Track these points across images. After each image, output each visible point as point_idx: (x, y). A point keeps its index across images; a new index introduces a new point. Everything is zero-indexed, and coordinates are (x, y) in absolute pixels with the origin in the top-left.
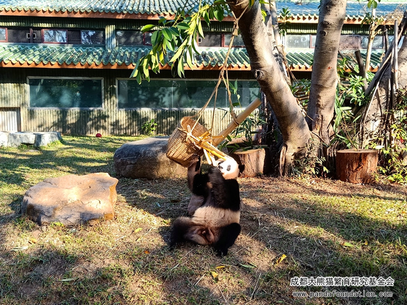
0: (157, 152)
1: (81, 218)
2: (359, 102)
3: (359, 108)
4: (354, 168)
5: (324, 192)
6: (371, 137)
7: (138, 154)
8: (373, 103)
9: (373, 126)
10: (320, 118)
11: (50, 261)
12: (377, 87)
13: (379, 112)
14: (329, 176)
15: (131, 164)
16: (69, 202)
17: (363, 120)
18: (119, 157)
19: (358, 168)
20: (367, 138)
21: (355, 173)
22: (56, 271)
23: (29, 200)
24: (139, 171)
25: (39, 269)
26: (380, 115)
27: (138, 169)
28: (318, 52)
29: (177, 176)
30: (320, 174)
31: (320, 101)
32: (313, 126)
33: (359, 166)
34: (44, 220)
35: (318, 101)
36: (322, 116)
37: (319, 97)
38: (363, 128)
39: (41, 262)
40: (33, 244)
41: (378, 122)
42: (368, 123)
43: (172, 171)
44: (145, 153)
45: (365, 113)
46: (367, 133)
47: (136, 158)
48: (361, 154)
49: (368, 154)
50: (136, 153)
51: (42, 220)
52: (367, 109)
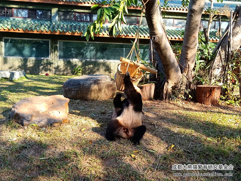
0: (91, 84)
1: (48, 121)
2: (209, 58)
3: (209, 61)
4: (207, 96)
5: (191, 110)
6: (216, 78)
7: (79, 84)
8: (217, 58)
9: (217, 72)
10: (188, 66)
11: (31, 147)
12: (220, 49)
13: (221, 63)
14: (192, 100)
15: (75, 90)
16: (41, 112)
17: (212, 68)
18: (67, 86)
19: (209, 96)
20: (213, 79)
21: (208, 99)
22: (36, 153)
23: (15, 110)
24: (79, 95)
25: (25, 152)
26: (221, 65)
27: (79, 94)
28: (188, 27)
29: (102, 99)
30: (187, 99)
31: (188, 56)
32: (183, 71)
33: (210, 94)
34: (25, 122)
35: (187, 56)
36: (189, 65)
37: (187, 54)
38: (211, 73)
39: (26, 147)
40: (19, 137)
41: (220, 70)
42: (214, 70)
43: (99, 95)
44: (83, 84)
45: (213, 64)
46: (213, 76)
47: (78, 87)
48: (211, 88)
49: (215, 88)
50: (78, 84)
51: (24, 122)
52: (214, 62)
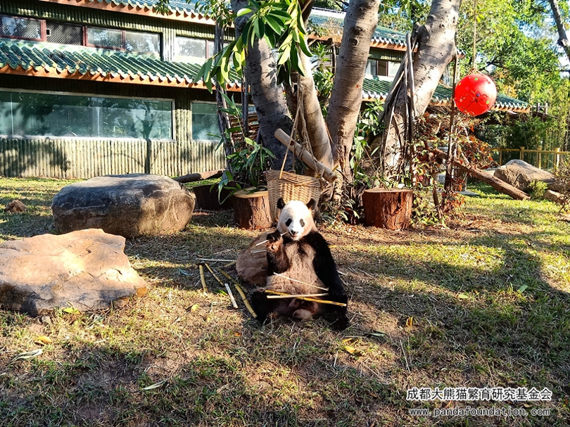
0: (137, 198)
2: (373, 132)
3: (374, 138)
6: (392, 174)
7: (107, 200)
8: (391, 133)
9: (393, 161)
10: (343, 151)
12: (393, 113)
13: (398, 143)
14: (358, 222)
15: (98, 216)
16: (71, 275)
17: (383, 152)
19: (397, 210)
20: (388, 175)
24: (110, 226)
26: (399, 146)
27: (110, 224)
28: (346, 64)
31: (344, 127)
33: (398, 208)
35: (342, 128)
36: (345, 147)
37: (343, 122)
38: (383, 163)
41: (398, 156)
42: (388, 157)
44: (118, 198)
45: (384, 144)
46: (387, 169)
47: (106, 207)
48: (400, 193)
49: (406, 193)
50: (104, 200)
51: (38, 306)
52: (385, 140)
